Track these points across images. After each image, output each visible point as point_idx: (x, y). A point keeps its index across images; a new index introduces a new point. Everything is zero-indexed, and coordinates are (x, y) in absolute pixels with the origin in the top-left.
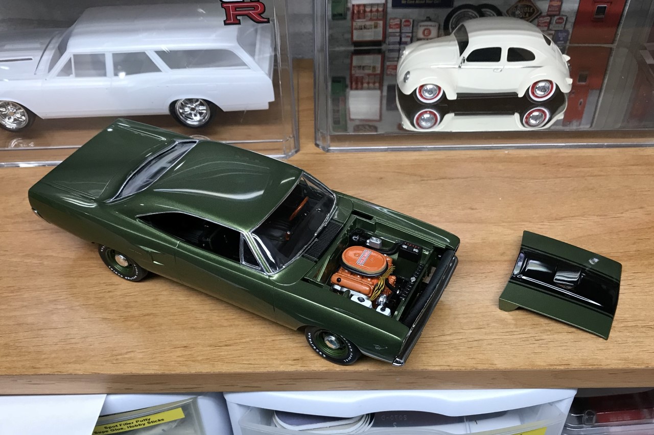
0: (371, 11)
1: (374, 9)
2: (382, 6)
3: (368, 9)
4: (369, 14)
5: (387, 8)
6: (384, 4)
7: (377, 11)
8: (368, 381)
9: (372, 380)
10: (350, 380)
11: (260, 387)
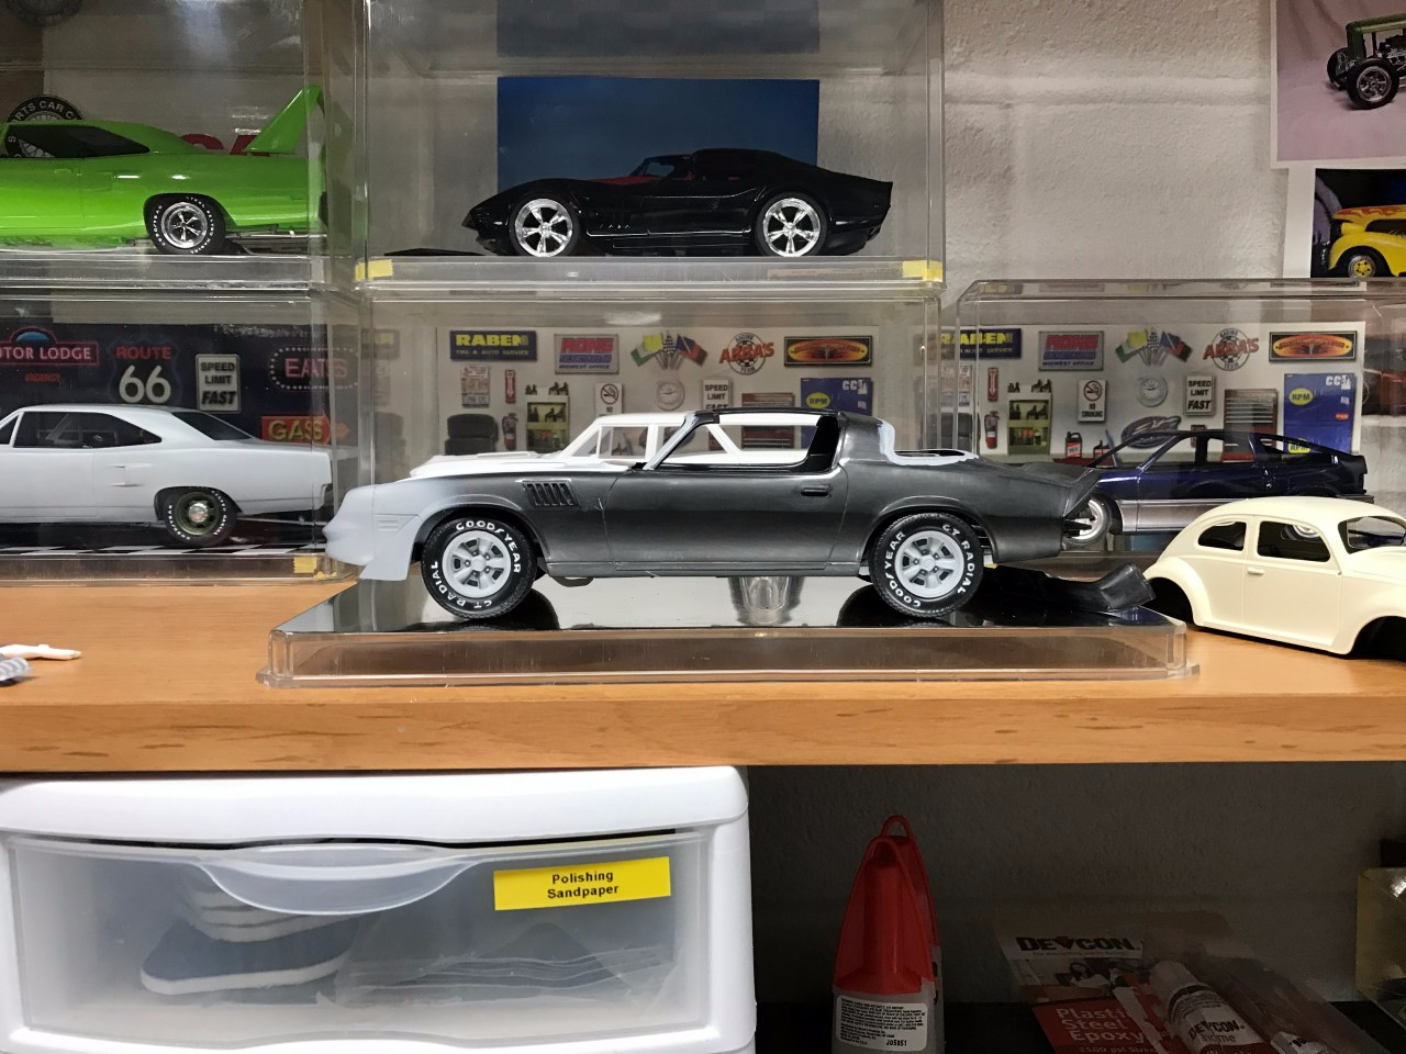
8: (339, 737)
9: (345, 735)
10: (300, 733)
11: (106, 755)
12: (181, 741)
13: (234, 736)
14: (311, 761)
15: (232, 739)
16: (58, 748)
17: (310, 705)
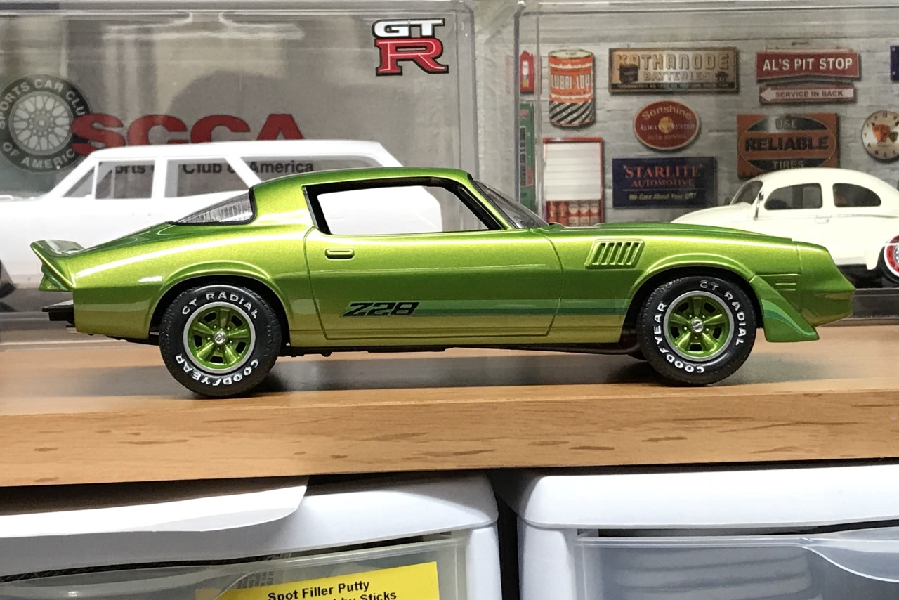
0: (579, 214)
1: (584, 210)
2: (597, 204)
3: (573, 211)
4: (576, 219)
5: (604, 208)
6: (599, 202)
7: (590, 214)
8: (835, 426)
9: (841, 424)
10: (797, 423)
11: (612, 449)
12: (683, 434)
13: (734, 427)
14: (808, 451)
15: (732, 431)
16: (566, 442)
17: (806, 395)
